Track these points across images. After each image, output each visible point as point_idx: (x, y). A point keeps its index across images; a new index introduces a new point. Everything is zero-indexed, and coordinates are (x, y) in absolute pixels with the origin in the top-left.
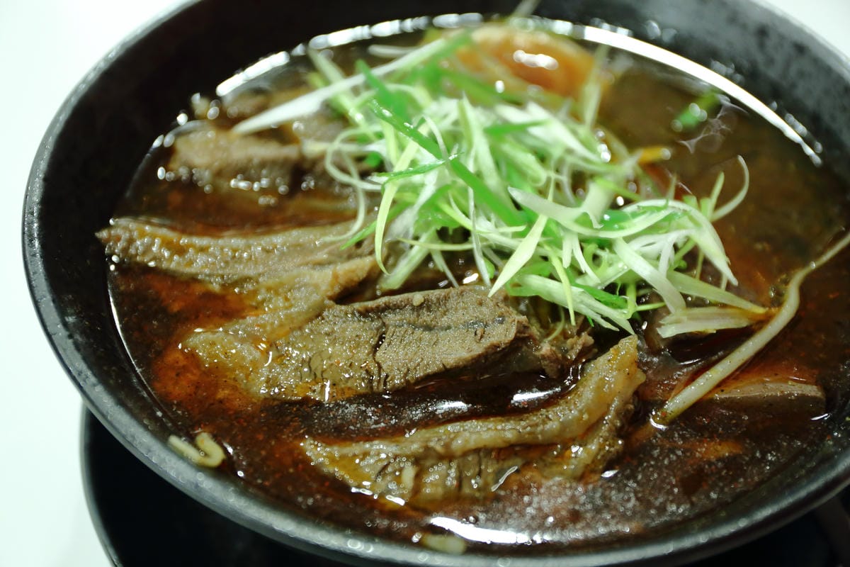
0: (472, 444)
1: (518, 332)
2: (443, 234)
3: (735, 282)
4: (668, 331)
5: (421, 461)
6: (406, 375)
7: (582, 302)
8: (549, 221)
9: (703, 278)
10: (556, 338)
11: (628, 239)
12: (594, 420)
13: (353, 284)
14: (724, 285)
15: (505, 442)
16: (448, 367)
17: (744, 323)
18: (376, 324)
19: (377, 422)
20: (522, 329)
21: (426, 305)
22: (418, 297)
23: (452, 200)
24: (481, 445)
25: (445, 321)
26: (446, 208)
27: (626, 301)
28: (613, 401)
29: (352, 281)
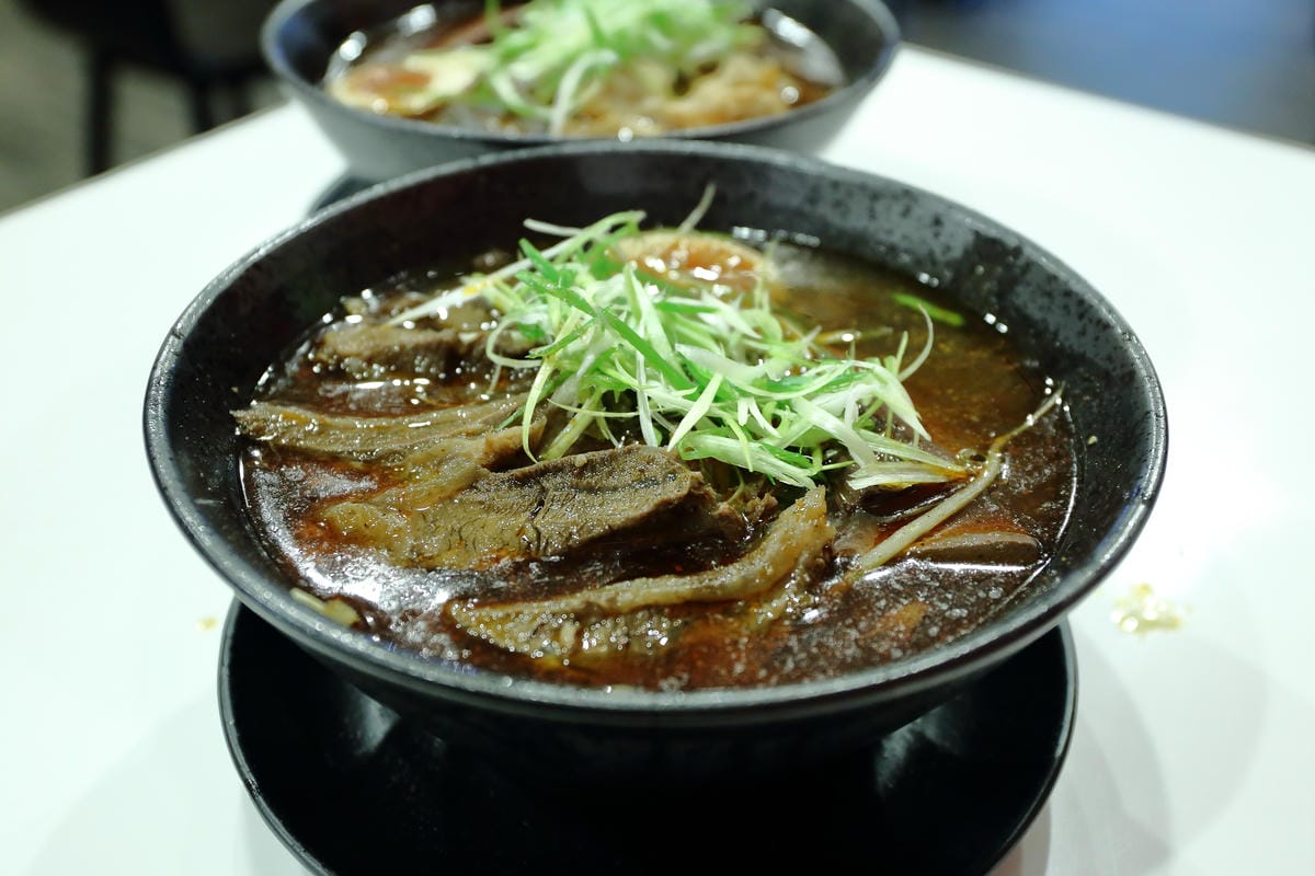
0: (640, 601)
1: (692, 487)
2: (607, 401)
3: (927, 437)
4: (858, 484)
5: (583, 618)
6: (568, 539)
7: (761, 459)
8: (725, 382)
9: (894, 436)
10: (735, 500)
11: (810, 397)
12: (780, 575)
13: (509, 452)
14: (916, 439)
15: (678, 597)
16: (615, 528)
17: (941, 479)
18: (536, 488)
19: (539, 577)
20: (696, 485)
21: (589, 466)
22: (581, 459)
23: (617, 364)
24: (651, 601)
25: (612, 482)
26: (611, 372)
27: (811, 461)
28: (801, 554)
29: (507, 447)
